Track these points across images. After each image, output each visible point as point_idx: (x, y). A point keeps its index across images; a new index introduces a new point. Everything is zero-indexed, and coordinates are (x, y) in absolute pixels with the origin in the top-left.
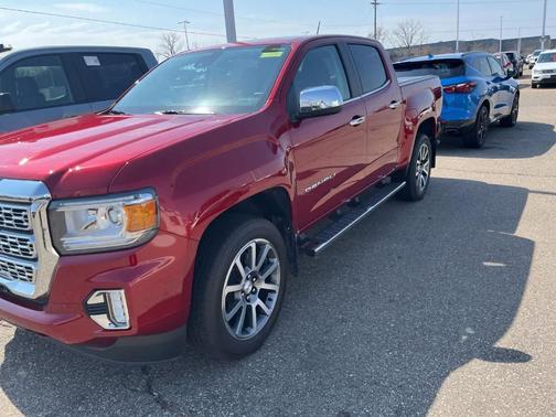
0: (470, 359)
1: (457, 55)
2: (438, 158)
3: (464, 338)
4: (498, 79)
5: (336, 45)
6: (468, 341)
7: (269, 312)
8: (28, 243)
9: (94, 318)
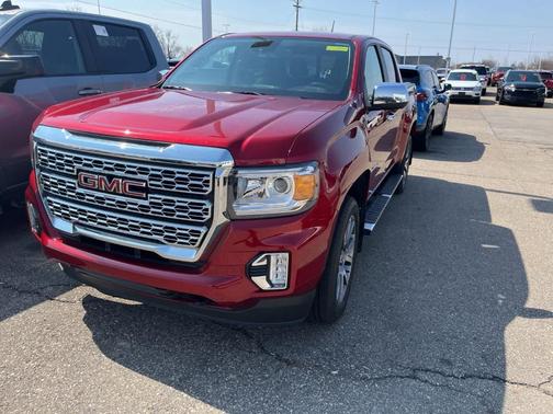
1: (413, 67)
3: (500, 301)
4: (436, 91)
5: (375, 47)
6: (505, 304)
8: (204, 207)
9: (255, 279)
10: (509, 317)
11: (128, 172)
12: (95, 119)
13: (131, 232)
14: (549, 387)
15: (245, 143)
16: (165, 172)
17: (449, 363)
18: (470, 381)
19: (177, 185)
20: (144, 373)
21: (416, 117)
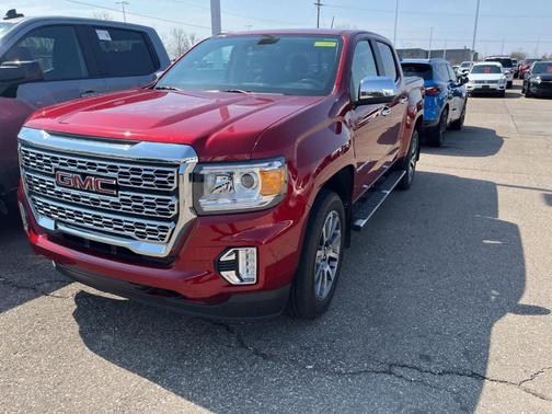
0: (504, 314)
1: (425, 61)
2: (422, 156)
3: (493, 298)
4: (453, 86)
5: (369, 41)
6: (497, 301)
7: (333, 278)
8: (170, 203)
9: (223, 274)
10: (501, 313)
11: (100, 170)
12: (76, 120)
13: (105, 229)
15: (210, 139)
16: (132, 169)
17: (428, 358)
18: (448, 377)
19: (144, 182)
20: (122, 365)
21: (422, 112)
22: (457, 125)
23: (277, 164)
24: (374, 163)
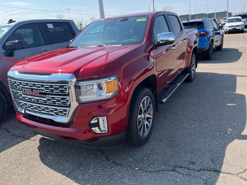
0: (233, 140)
1: (200, 20)
2: (198, 64)
3: (229, 132)
4: (215, 30)
5: (164, 16)
6: (231, 133)
7: (150, 126)
8: (66, 99)
9: (93, 129)
11: (38, 87)
13: (43, 112)
14: (243, 175)
15: (81, 70)
16: (50, 86)
17: (193, 163)
18: (202, 172)
19: (55, 91)
21: (197, 45)
22: (219, 48)
23: (113, 78)
24: (172, 70)
